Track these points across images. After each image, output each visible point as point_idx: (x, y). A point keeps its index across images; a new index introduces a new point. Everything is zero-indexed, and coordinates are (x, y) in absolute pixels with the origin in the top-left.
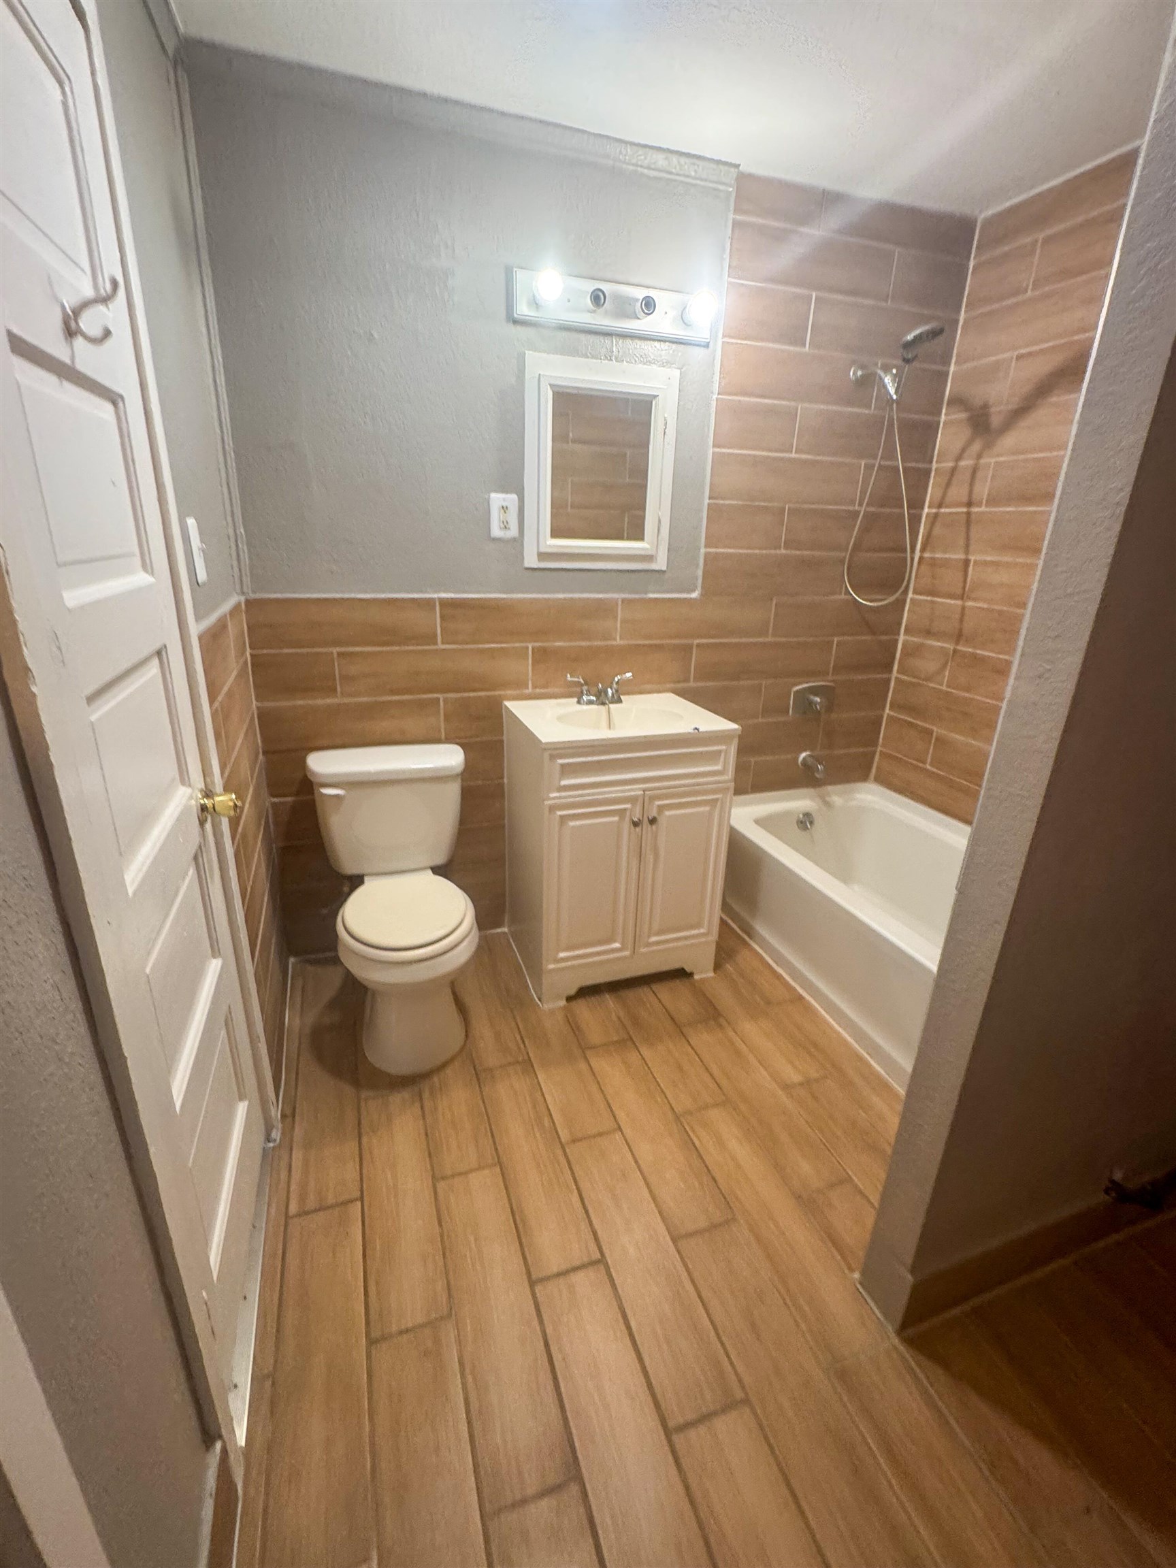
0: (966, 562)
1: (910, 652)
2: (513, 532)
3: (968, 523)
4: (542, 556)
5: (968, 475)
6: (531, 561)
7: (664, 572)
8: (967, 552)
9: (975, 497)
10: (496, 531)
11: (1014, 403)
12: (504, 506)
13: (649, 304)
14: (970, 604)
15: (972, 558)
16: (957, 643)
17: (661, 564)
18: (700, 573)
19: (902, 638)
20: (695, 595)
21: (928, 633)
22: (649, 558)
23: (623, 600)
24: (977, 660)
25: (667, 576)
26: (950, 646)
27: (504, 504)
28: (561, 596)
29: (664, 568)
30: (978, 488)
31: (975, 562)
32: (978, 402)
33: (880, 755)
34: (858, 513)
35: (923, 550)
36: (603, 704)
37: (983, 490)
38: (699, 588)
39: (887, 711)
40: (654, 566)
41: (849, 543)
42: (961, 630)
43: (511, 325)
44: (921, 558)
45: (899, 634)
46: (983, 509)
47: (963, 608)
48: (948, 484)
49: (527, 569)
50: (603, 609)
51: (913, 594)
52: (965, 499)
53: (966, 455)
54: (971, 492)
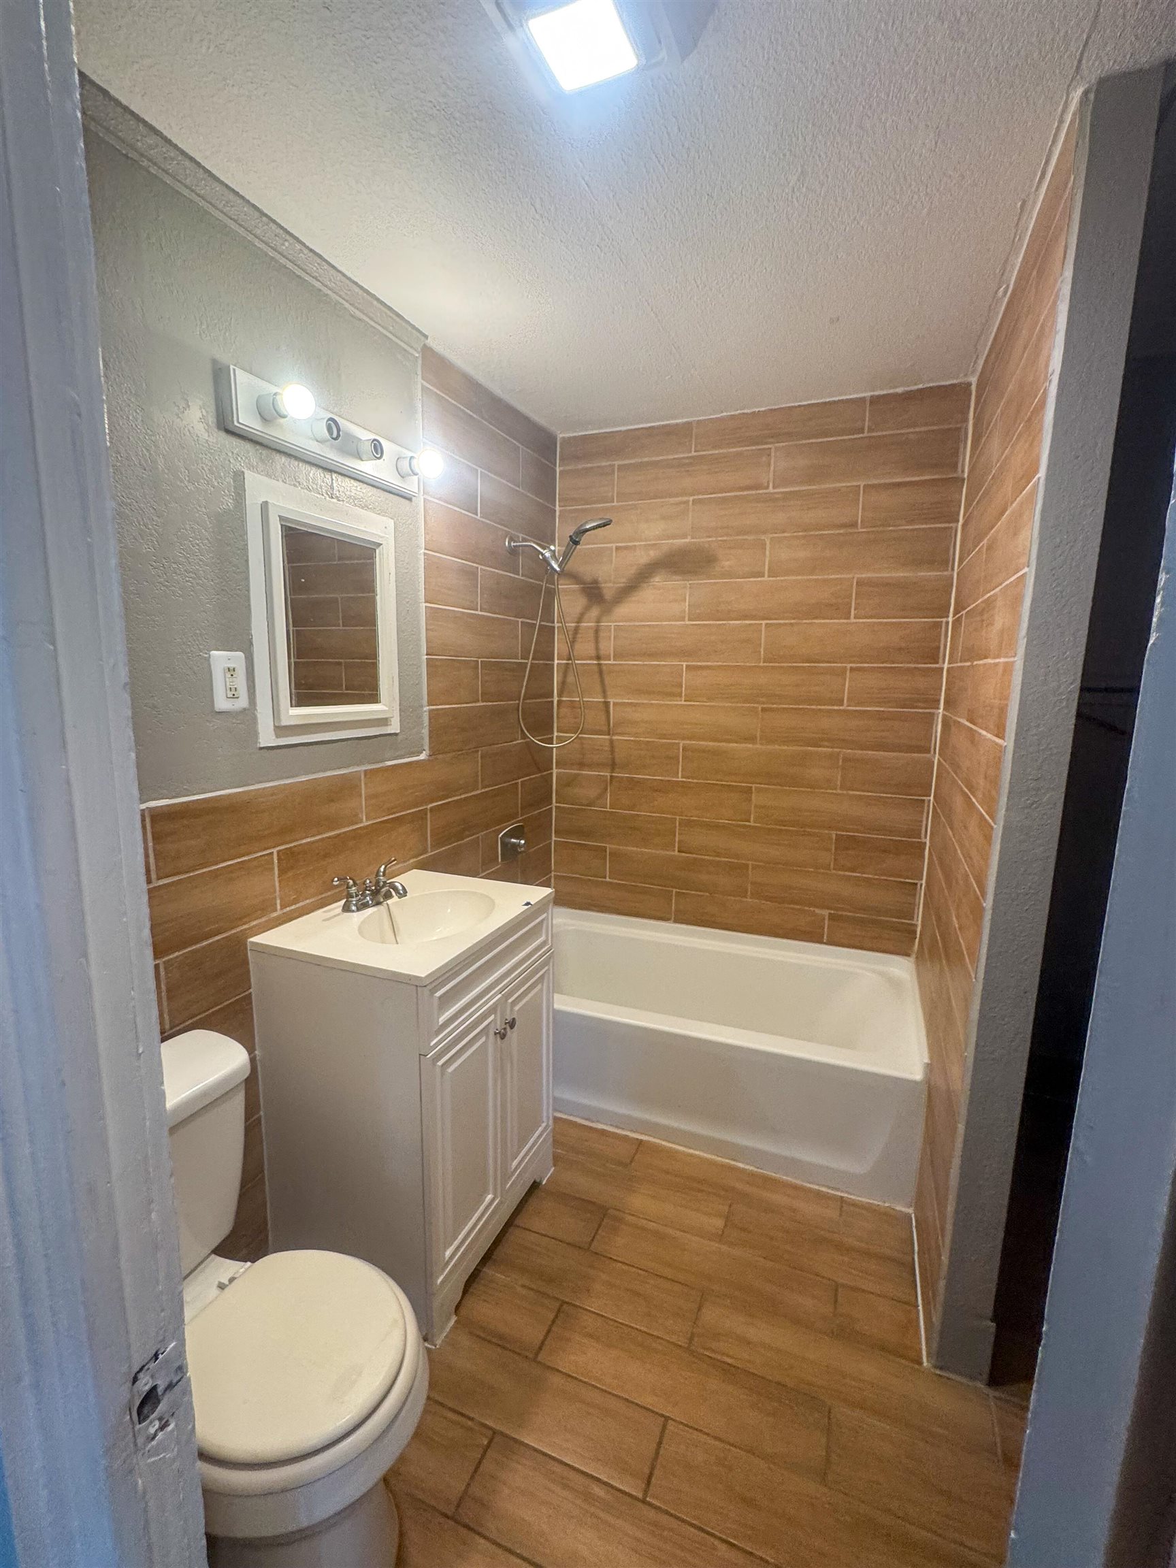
0: (606, 704)
1: (567, 782)
2: (243, 702)
3: (601, 673)
4: (280, 730)
5: (591, 634)
6: (267, 737)
7: (396, 734)
8: (605, 696)
9: (602, 653)
10: (222, 703)
11: (622, 582)
12: (232, 669)
13: (377, 449)
14: (615, 738)
15: (611, 701)
16: (613, 770)
17: (394, 727)
18: (426, 732)
19: (555, 771)
20: (423, 756)
21: (582, 765)
22: (384, 722)
23: (366, 771)
24: (633, 783)
25: (400, 737)
26: (606, 774)
27: (232, 666)
28: (303, 778)
29: (398, 731)
30: (602, 646)
31: (614, 703)
32: (588, 579)
33: (555, 878)
34: (524, 666)
35: (560, 695)
36: (378, 903)
37: (608, 646)
38: (427, 747)
39: (554, 838)
40: (390, 730)
41: (520, 692)
42: (613, 759)
43: (223, 435)
44: (559, 702)
45: (552, 769)
46: (611, 662)
47: (611, 741)
48: (573, 642)
49: (261, 748)
50: (345, 788)
51: (558, 732)
52: (593, 653)
53: (586, 617)
54: (597, 649)
